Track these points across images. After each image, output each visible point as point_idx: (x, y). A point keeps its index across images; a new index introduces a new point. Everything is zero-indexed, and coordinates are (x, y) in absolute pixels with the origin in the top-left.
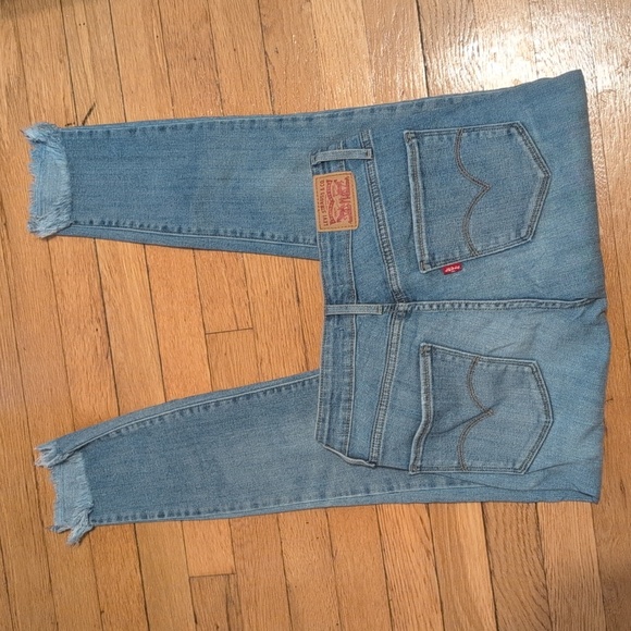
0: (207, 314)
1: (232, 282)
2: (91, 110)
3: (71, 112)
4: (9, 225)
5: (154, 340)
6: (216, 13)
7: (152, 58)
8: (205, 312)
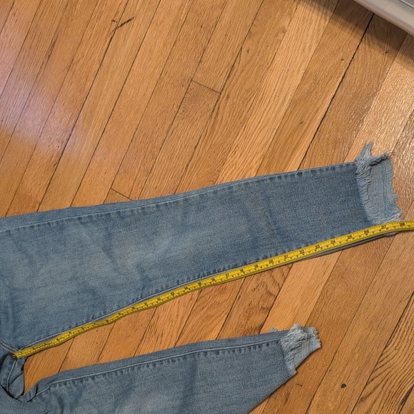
0: (118, 177)
1: (142, 168)
2: (130, 20)
3: (119, 14)
4: (51, 58)
5: (83, 173)
6: (229, 6)
7: (179, 11)
8: (118, 175)
